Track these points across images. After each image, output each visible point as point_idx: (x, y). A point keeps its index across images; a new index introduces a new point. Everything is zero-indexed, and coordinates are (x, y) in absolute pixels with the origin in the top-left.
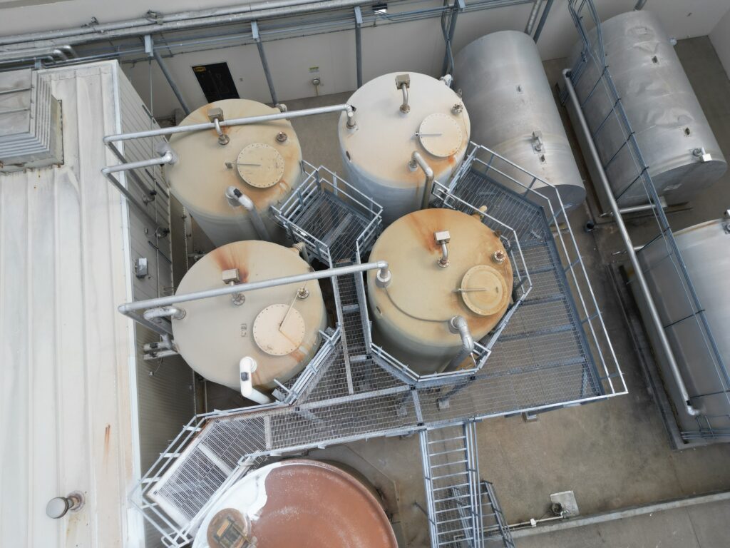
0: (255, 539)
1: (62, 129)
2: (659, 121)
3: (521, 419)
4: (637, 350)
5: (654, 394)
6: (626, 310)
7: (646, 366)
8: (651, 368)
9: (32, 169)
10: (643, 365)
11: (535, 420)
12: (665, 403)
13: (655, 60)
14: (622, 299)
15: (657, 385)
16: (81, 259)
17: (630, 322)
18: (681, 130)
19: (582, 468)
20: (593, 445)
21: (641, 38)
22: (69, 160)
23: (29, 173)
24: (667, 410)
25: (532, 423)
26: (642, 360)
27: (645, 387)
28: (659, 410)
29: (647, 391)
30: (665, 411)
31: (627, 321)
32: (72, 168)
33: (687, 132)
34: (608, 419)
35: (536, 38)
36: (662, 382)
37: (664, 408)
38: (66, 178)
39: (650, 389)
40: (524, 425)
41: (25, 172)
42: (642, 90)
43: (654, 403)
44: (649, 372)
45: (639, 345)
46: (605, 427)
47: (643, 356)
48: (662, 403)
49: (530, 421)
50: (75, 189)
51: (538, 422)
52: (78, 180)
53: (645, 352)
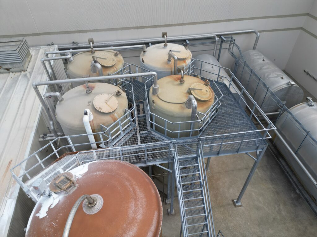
0: (77, 185)
1: (29, 62)
2: (270, 76)
3: (233, 206)
4: (286, 173)
5: (300, 194)
6: (276, 156)
7: (293, 180)
8: (295, 180)
9: (13, 72)
10: (291, 180)
11: (241, 206)
12: (307, 196)
13: (264, 60)
14: (273, 152)
15: (300, 188)
16: (22, 99)
17: (280, 161)
18: (280, 78)
19: (271, 232)
20: (274, 219)
21: (256, 56)
22: (29, 70)
23: (11, 73)
24: (309, 199)
25: (239, 208)
26: (289, 178)
27: (295, 190)
28: (305, 201)
29: (296, 192)
30: (308, 200)
31: (278, 161)
32: (29, 72)
33: (282, 78)
34: (279, 205)
35: (218, 60)
36: (302, 186)
37: (308, 198)
38: (25, 75)
39: (297, 191)
40: (235, 209)
41: (9, 73)
42: (261, 69)
43: (301, 198)
44: (294, 182)
45: (286, 171)
46: (279, 209)
47: (290, 175)
48: (306, 196)
49: (238, 206)
50: (28, 78)
51: (242, 208)
52: (30, 75)
53: (290, 173)
